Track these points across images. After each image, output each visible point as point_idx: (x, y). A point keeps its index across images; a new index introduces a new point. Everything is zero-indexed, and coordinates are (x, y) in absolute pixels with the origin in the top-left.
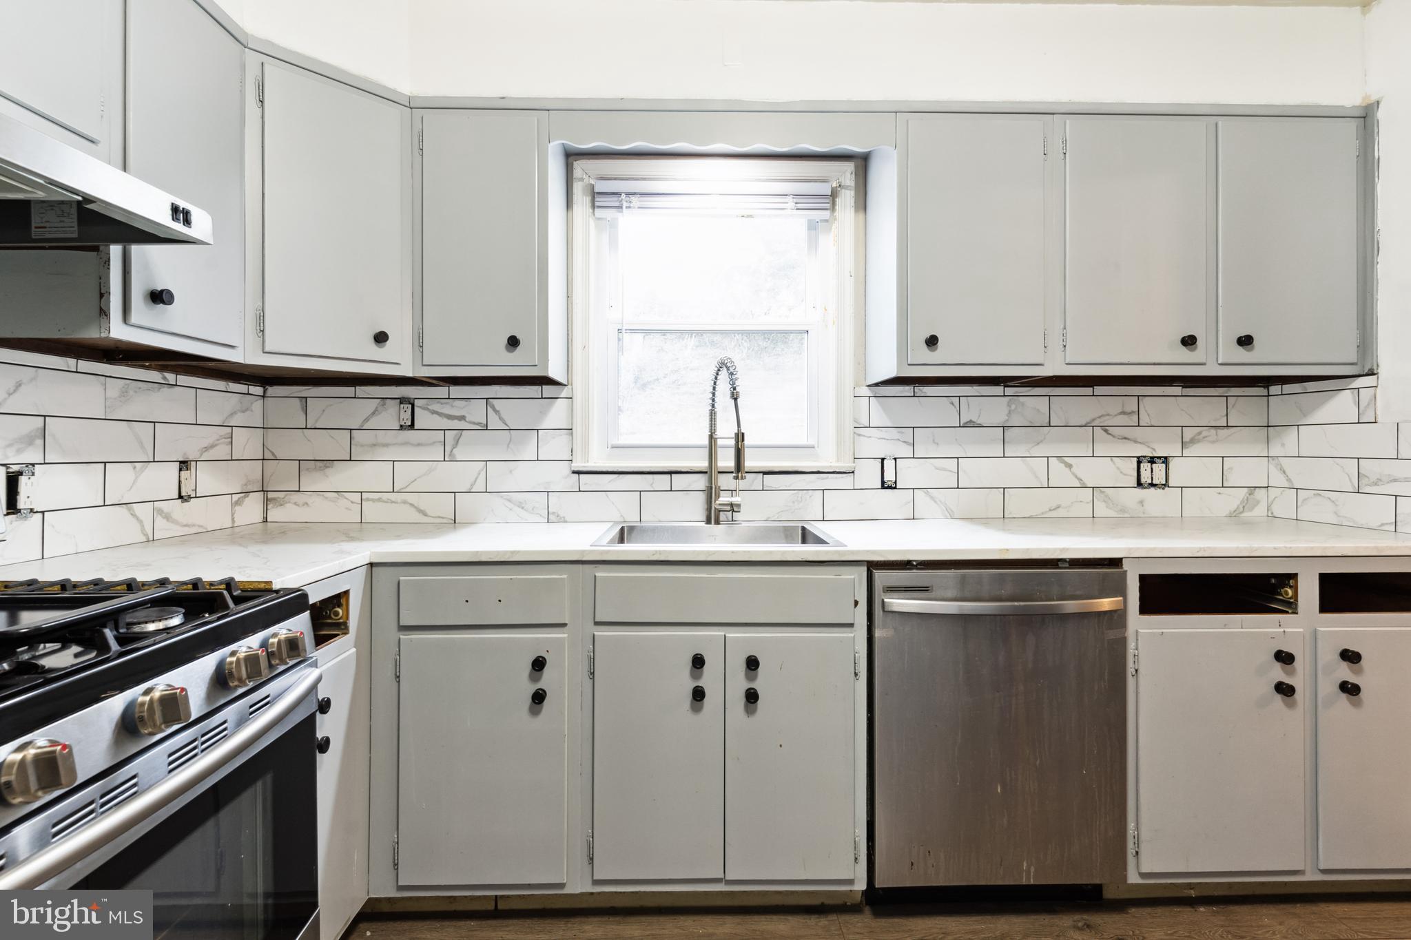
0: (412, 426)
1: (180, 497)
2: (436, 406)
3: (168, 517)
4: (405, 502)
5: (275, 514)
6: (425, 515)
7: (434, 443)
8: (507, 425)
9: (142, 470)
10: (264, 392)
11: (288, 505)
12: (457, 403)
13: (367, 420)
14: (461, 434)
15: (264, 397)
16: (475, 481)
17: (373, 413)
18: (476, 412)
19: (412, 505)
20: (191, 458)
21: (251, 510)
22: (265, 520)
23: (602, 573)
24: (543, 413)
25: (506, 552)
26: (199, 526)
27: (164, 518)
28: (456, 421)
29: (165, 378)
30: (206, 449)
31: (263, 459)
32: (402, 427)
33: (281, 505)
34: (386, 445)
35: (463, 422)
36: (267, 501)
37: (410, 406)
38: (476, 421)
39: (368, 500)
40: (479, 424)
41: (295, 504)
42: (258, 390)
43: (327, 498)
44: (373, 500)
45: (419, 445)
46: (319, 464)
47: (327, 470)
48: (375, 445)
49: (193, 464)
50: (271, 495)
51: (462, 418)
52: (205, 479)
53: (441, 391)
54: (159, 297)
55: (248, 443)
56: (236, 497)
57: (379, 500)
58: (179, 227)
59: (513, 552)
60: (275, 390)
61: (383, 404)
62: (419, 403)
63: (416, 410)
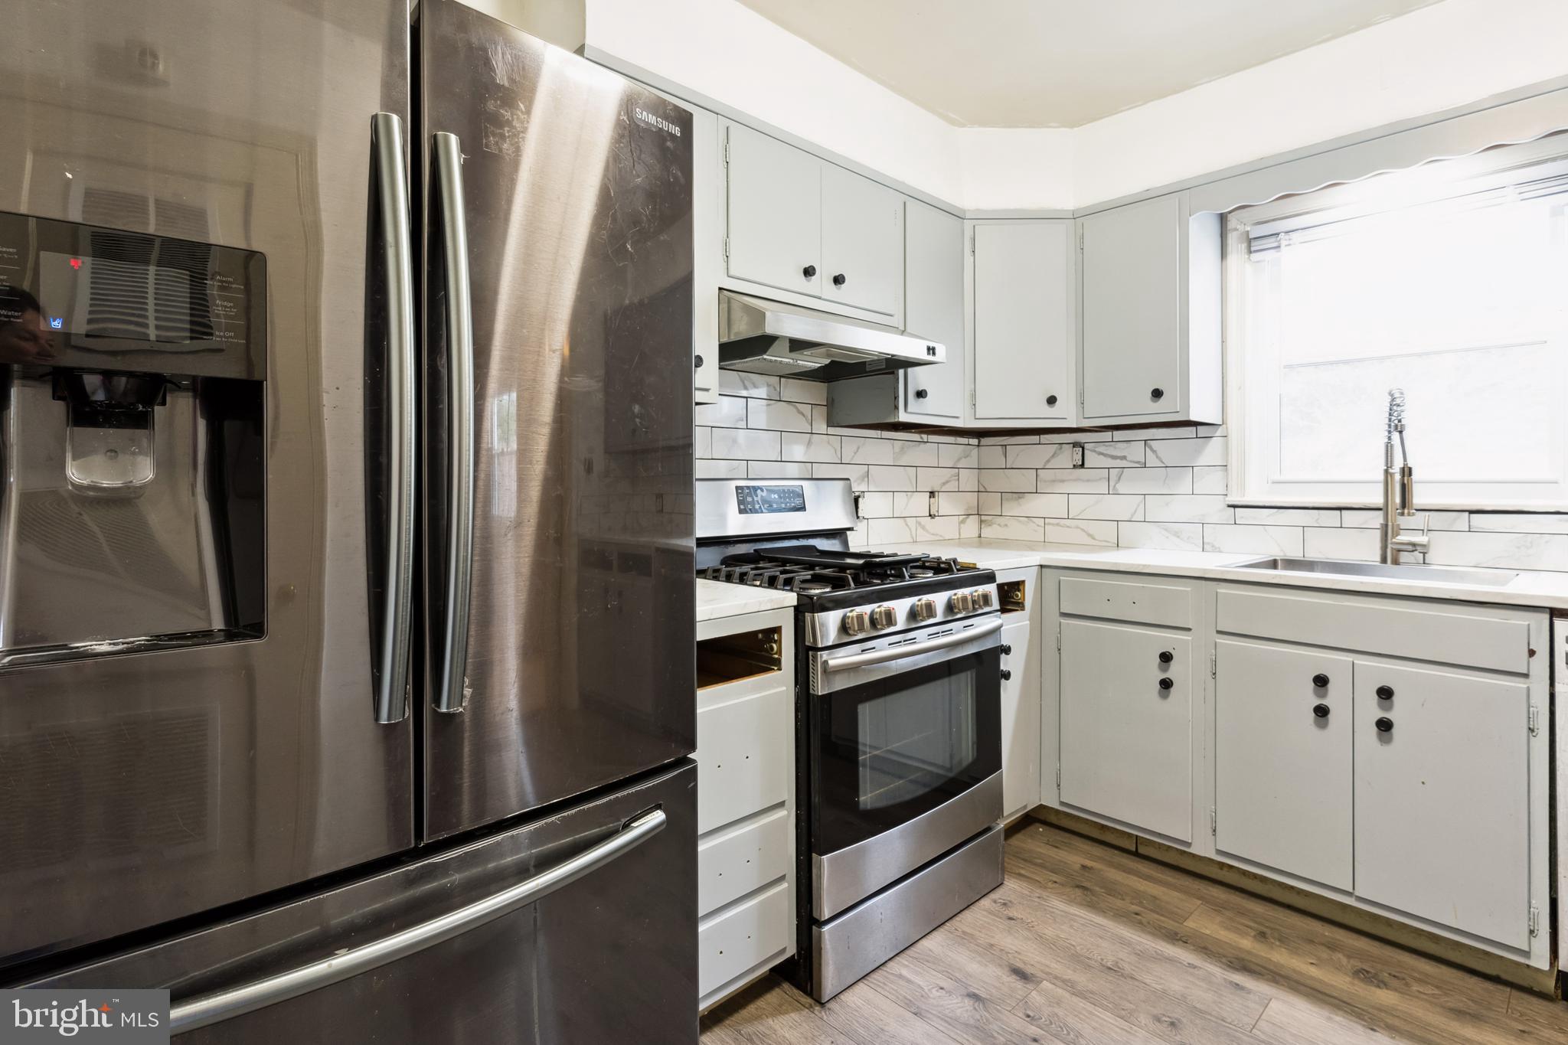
0: (1082, 466)
1: (930, 515)
2: (1102, 449)
3: (923, 528)
4: (1077, 527)
5: (987, 532)
6: (1094, 539)
7: (1100, 479)
8: (1163, 463)
9: (911, 496)
10: (979, 442)
11: (994, 526)
12: (1119, 444)
13: (1048, 461)
14: (1123, 472)
15: (978, 446)
16: (1135, 511)
17: (1053, 456)
18: (1136, 452)
19: (1083, 530)
20: (935, 489)
21: (971, 527)
22: (980, 537)
23: (1223, 590)
24: (1198, 452)
25: (1139, 565)
26: (940, 536)
27: (921, 529)
28: (1118, 461)
29: (922, 438)
30: (944, 484)
31: (979, 491)
32: (1075, 467)
33: (990, 525)
34: (1063, 481)
35: (1124, 462)
36: (981, 521)
37: (1081, 449)
38: (1136, 460)
39: (1049, 524)
40: (1138, 462)
41: (999, 525)
42: (975, 441)
43: (1019, 521)
44: (1053, 524)
45: (1088, 481)
46: (1015, 495)
47: (1020, 500)
48: (1054, 481)
49: (937, 493)
50: (983, 518)
51: (1124, 458)
52: (944, 504)
53: (1107, 436)
54: (921, 394)
55: (969, 480)
56: (961, 518)
57: (1058, 524)
58: (930, 358)
59: (1144, 566)
60: (985, 441)
61: (1061, 448)
62: (1086, 446)
63: (1086, 452)
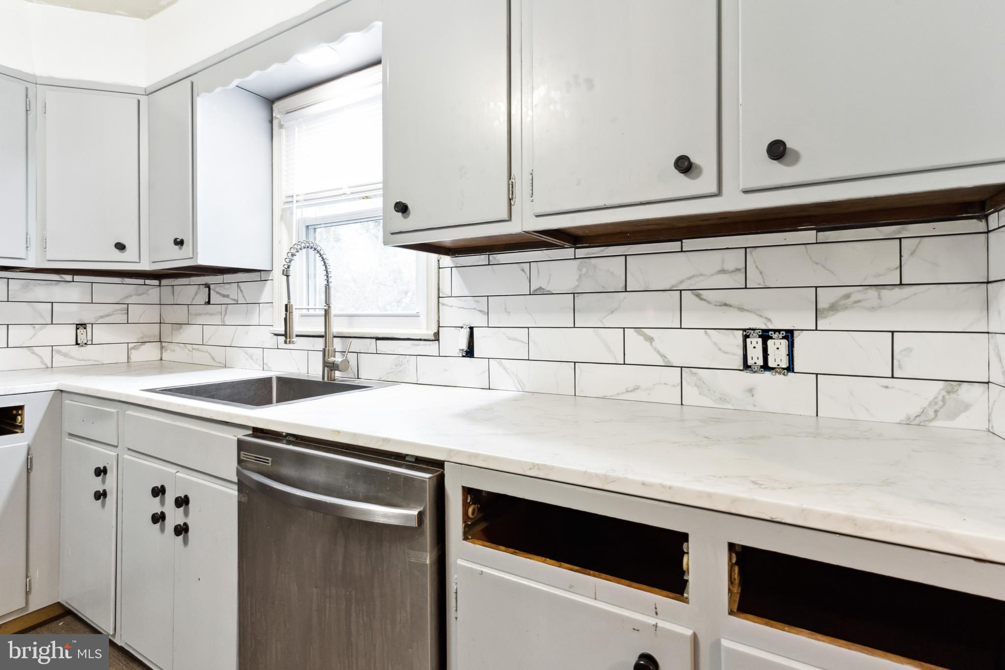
0: (209, 302)
1: (77, 344)
2: (218, 289)
3: (65, 355)
4: (207, 352)
5: (164, 356)
6: (214, 361)
7: (217, 313)
8: (246, 300)
9: (43, 327)
10: (160, 283)
11: (169, 351)
12: (226, 285)
13: (193, 299)
14: (228, 307)
15: (160, 286)
16: (232, 339)
17: (196, 294)
18: (232, 291)
19: (209, 353)
20: (87, 322)
21: (150, 353)
22: (161, 360)
24: (261, 290)
26: (95, 361)
27: (62, 355)
28: (225, 298)
29: (63, 278)
30: (102, 317)
31: (160, 323)
32: (205, 304)
33: (166, 351)
34: (200, 315)
35: (228, 299)
36: (162, 348)
37: (208, 288)
38: (233, 298)
39: (194, 349)
40: (234, 300)
42: (156, 282)
43: (180, 347)
44: (196, 350)
45: (212, 314)
46: (178, 326)
47: (181, 330)
48: (196, 315)
49: (89, 325)
50: (164, 344)
51: (227, 296)
52: (100, 334)
53: (221, 278)
55: (144, 313)
56: (131, 345)
57: (198, 350)
60: (164, 282)
61: (199, 289)
62: (212, 287)
63: (211, 291)
